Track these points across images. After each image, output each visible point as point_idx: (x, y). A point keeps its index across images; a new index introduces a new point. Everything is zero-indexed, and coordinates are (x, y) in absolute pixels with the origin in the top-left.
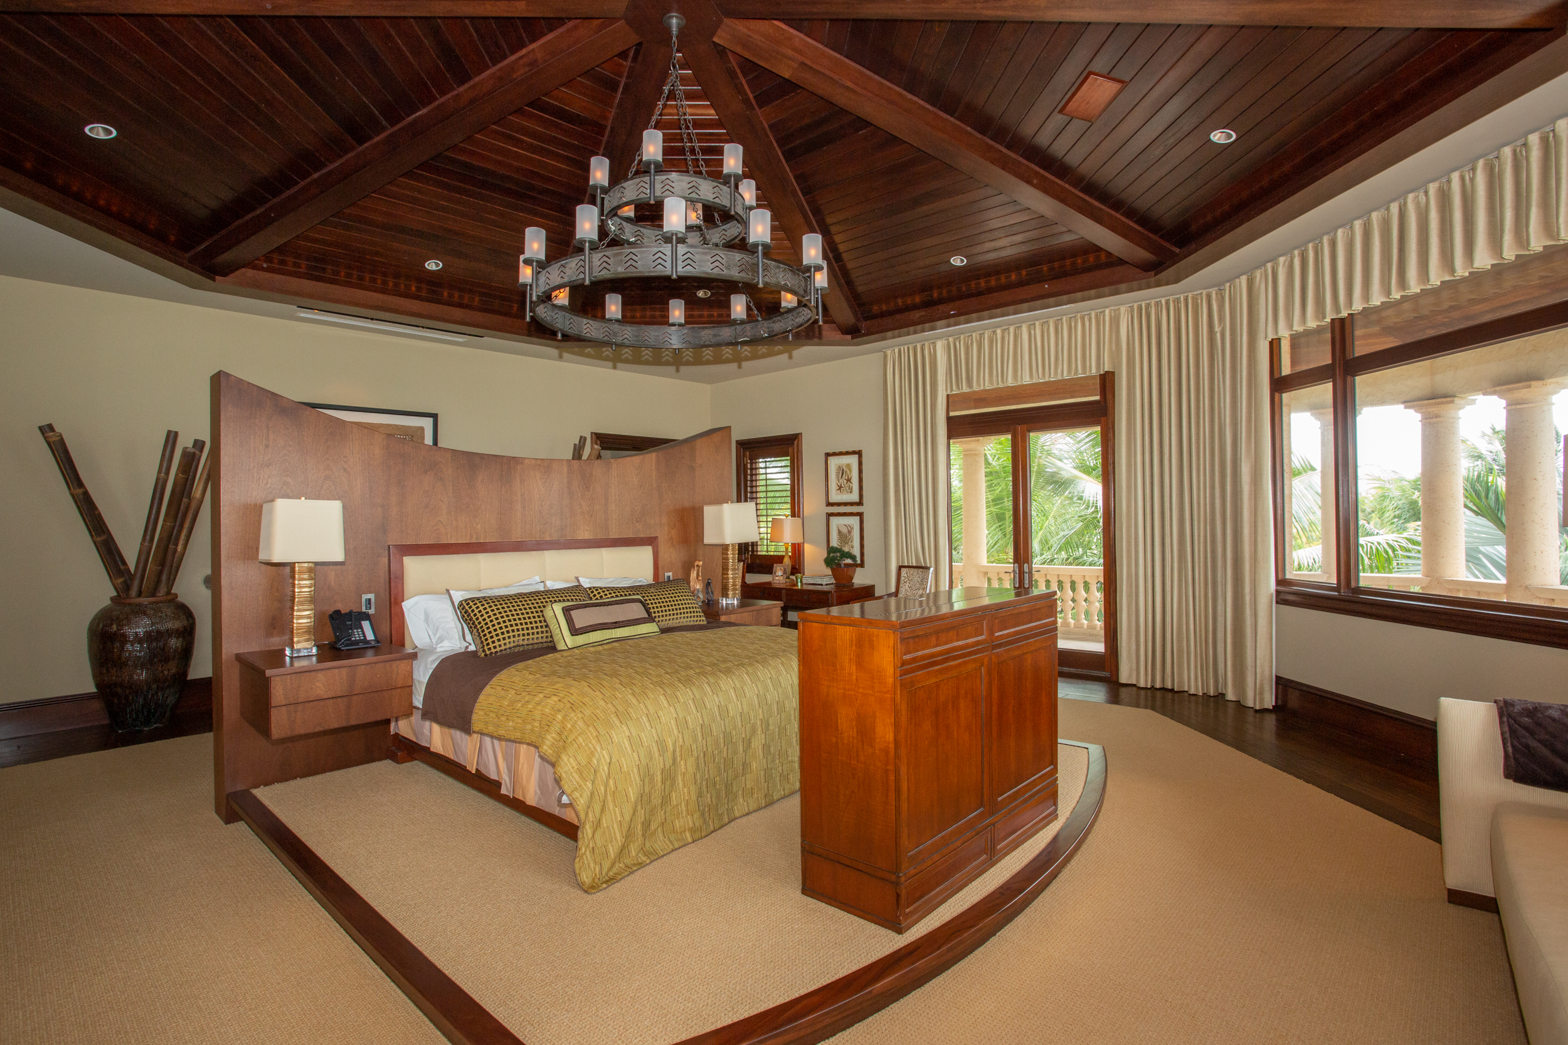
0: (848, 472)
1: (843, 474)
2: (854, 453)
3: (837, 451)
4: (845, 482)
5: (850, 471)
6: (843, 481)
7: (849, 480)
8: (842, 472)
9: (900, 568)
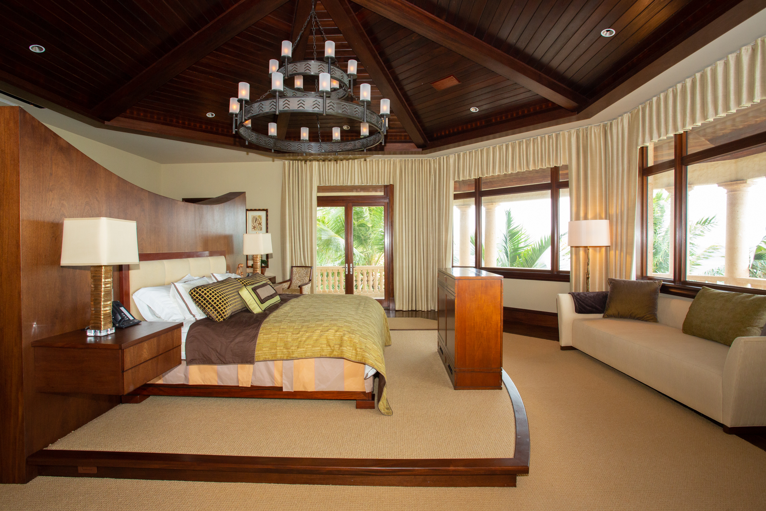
0: (260, 219)
1: (256, 221)
2: (263, 210)
3: (253, 208)
4: (258, 224)
5: (261, 219)
6: (256, 224)
7: (260, 224)
8: (255, 219)
9: (292, 267)
